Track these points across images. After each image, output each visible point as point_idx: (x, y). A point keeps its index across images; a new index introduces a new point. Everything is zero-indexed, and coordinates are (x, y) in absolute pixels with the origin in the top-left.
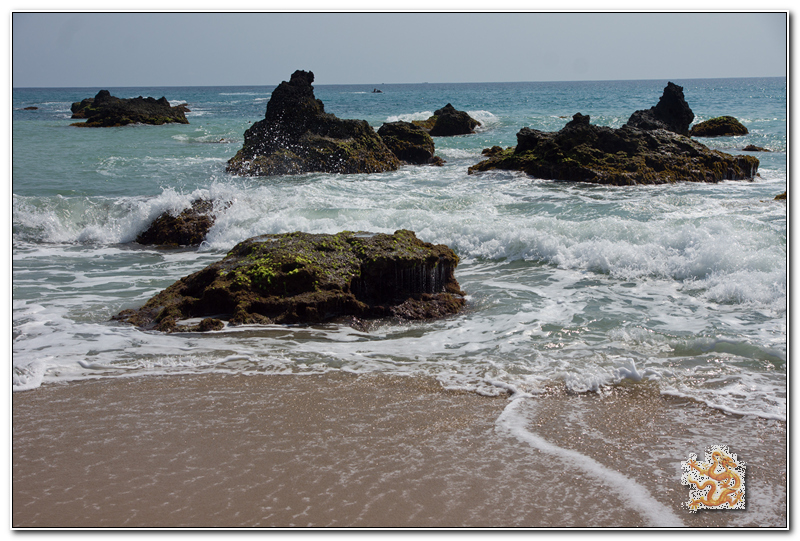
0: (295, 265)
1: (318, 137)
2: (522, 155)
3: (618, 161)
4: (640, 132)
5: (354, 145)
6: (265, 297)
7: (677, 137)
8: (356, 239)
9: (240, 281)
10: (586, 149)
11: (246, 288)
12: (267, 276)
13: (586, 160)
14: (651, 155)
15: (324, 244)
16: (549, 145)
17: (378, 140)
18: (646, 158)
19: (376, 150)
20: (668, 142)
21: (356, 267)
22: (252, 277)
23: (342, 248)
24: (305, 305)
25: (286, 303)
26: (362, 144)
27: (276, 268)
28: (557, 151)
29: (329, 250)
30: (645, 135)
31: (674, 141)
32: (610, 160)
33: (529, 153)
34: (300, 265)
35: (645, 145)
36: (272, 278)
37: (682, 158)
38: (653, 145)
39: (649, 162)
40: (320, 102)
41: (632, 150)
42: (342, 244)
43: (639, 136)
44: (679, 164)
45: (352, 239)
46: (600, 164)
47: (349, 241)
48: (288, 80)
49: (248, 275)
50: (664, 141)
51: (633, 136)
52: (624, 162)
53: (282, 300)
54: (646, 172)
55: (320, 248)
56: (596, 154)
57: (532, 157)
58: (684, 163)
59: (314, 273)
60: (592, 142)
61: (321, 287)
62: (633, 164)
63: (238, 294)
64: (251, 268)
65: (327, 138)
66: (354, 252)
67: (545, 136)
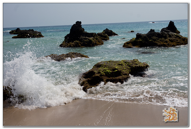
0: (116, 69)
1: (84, 37)
2: (138, 40)
3: (162, 40)
4: (167, 33)
5: (93, 39)
6: (110, 78)
7: (175, 34)
8: (127, 62)
9: (102, 74)
10: (154, 38)
11: (104, 76)
12: (109, 72)
13: (155, 40)
14: (170, 38)
15: (120, 63)
16: (145, 37)
17: (98, 37)
18: (169, 39)
19: (98, 40)
20: (174, 35)
21: (129, 69)
22: (105, 72)
23: (124, 64)
24: (120, 79)
25: (115, 79)
26: (95, 38)
27: (111, 70)
28: (147, 38)
29: (121, 65)
30: (168, 34)
31: (175, 35)
32: (161, 40)
33: (140, 39)
34: (117, 69)
35: (168, 36)
36: (110, 73)
37: (177, 39)
38: (170, 36)
39: (170, 40)
40: (83, 29)
41: (165, 37)
42: (124, 63)
43: (167, 34)
44: (177, 41)
45: (126, 62)
46: (158, 41)
47: (125, 62)
48: (75, 24)
49: (103, 72)
50: (172, 35)
51: (165, 34)
52: (164, 40)
53: (114, 78)
54: (170, 43)
55: (119, 65)
56: (157, 39)
57: (141, 40)
58: (178, 40)
59: (121, 71)
60: (156, 36)
61: (123, 75)
62: (166, 41)
63: (102, 77)
64: (104, 70)
65: (87, 37)
66: (127, 65)
67: (143, 35)
